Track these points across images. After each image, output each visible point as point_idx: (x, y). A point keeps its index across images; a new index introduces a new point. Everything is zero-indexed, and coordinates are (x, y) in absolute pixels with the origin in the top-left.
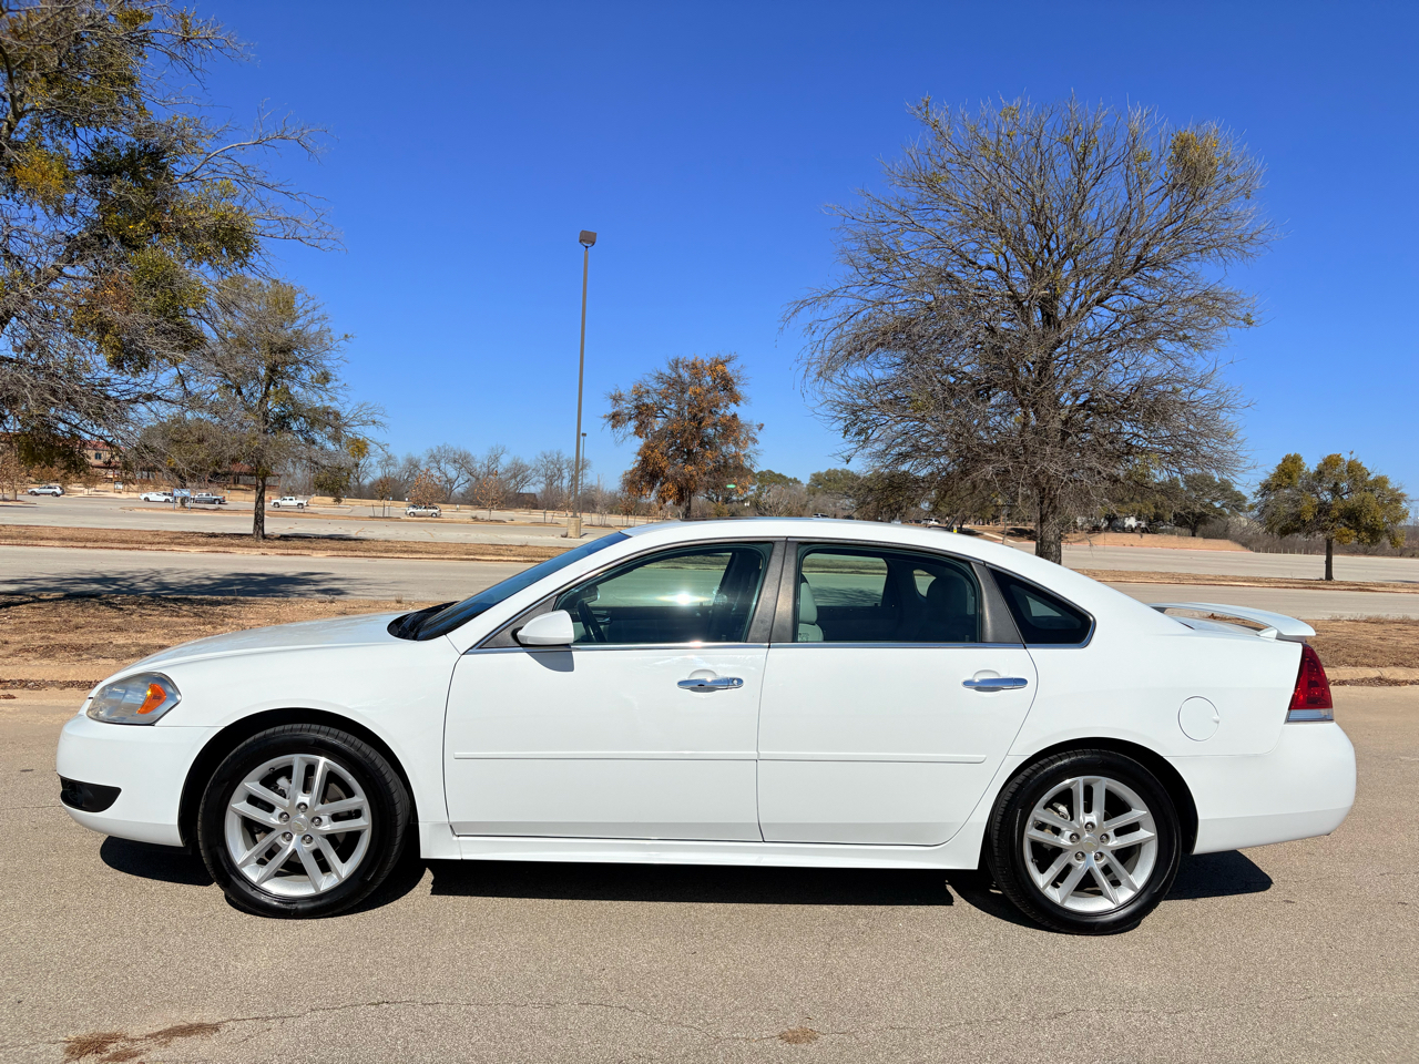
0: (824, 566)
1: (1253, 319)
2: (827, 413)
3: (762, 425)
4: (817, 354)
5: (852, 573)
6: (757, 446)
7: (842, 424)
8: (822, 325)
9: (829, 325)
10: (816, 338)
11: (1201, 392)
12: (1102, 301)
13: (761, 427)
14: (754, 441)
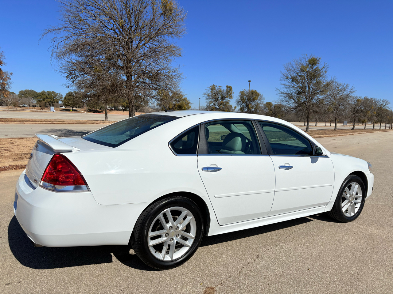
0: (40, 121)
1: (181, 55)
2: (61, 70)
3: (12, 73)
4: (56, 49)
5: (51, 123)
6: (10, 81)
7: (65, 75)
8: (57, 40)
9: (60, 40)
10: (55, 44)
11: (174, 74)
12: (145, 44)
13: (11, 74)
14: (9, 78)
